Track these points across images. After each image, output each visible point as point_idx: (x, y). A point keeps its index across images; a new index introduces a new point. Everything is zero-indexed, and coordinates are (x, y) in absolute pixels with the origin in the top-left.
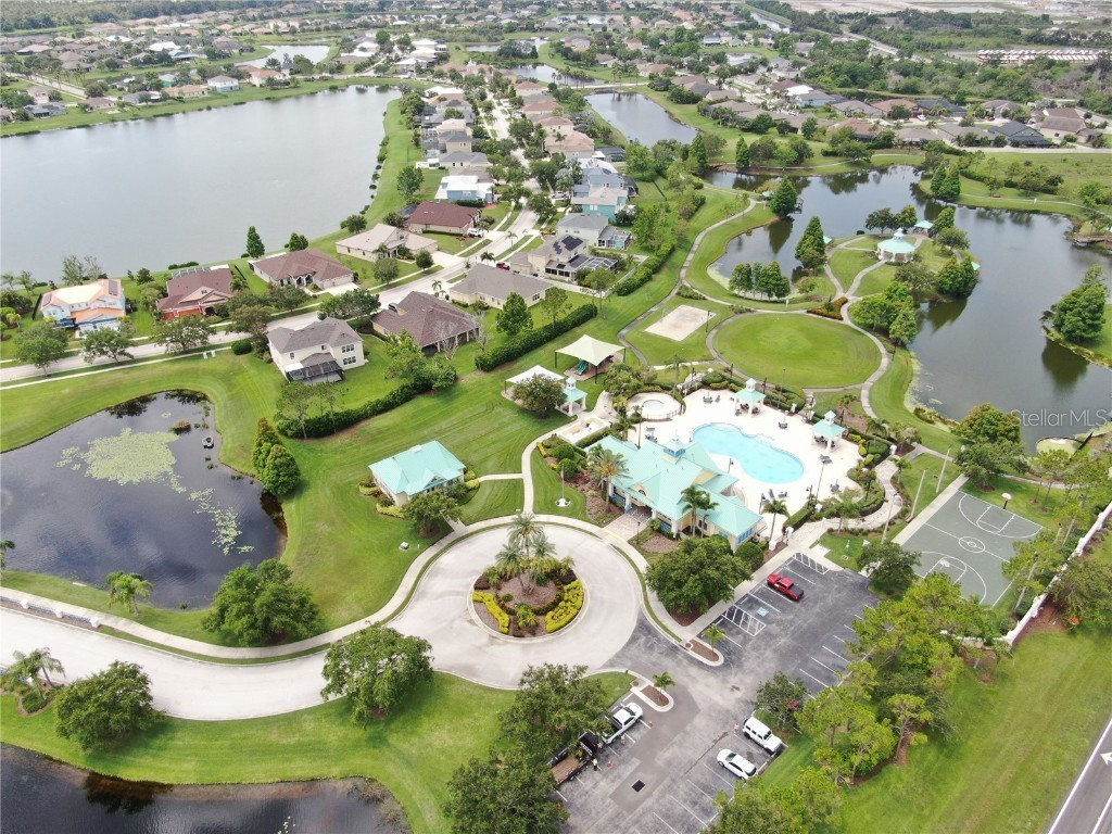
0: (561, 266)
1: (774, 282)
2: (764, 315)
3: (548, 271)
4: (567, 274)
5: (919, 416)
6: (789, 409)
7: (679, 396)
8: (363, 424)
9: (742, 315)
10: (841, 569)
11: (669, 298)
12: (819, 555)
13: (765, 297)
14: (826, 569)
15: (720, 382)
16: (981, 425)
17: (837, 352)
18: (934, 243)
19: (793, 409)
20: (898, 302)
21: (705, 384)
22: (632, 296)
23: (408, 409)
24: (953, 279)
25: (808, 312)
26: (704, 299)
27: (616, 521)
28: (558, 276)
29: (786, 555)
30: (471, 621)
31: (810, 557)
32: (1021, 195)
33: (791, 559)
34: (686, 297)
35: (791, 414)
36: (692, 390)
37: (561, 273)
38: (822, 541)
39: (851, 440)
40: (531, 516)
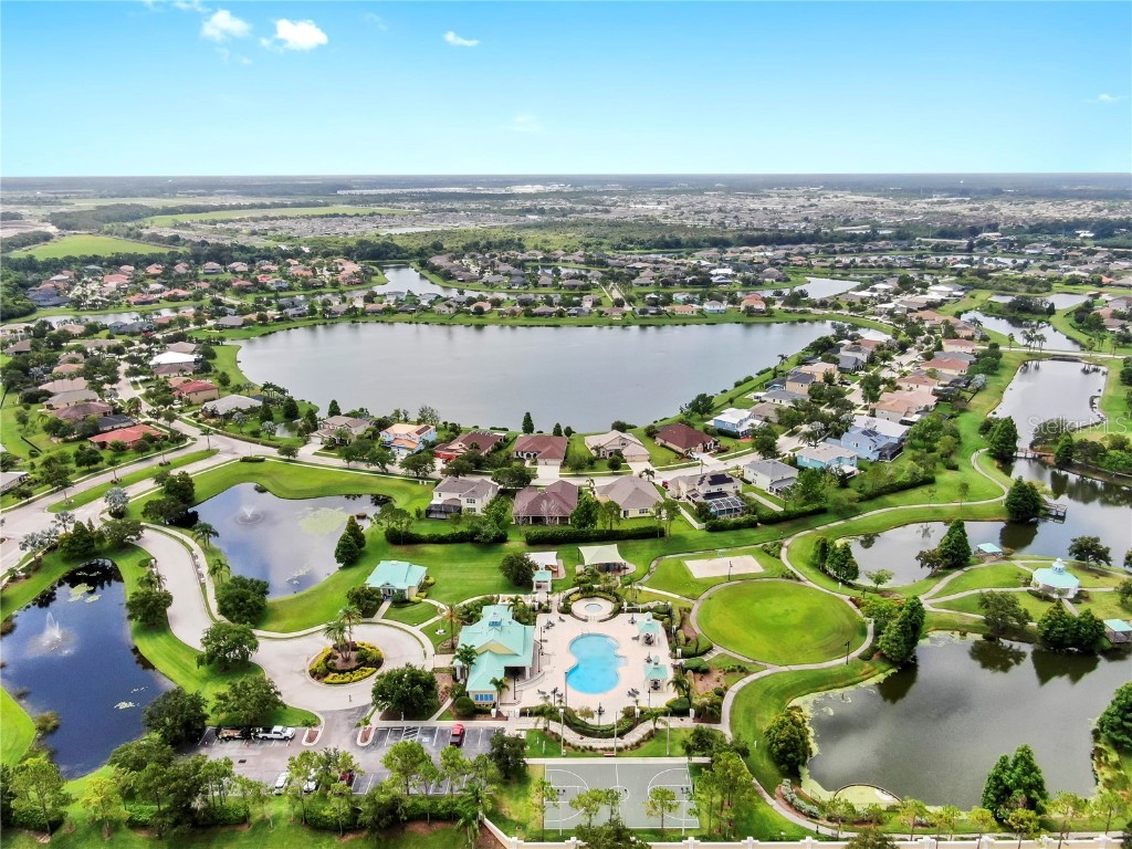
3: (688, 497)
4: (696, 504)
7: (618, 611)
8: (420, 545)
9: (785, 580)
11: (749, 547)
17: (809, 637)
21: (651, 611)
23: (453, 547)
25: (851, 600)
26: (778, 557)
27: (445, 655)
29: (498, 724)
30: (308, 659)
33: (494, 727)
34: (766, 551)
36: (636, 612)
38: (531, 731)
40: (416, 630)
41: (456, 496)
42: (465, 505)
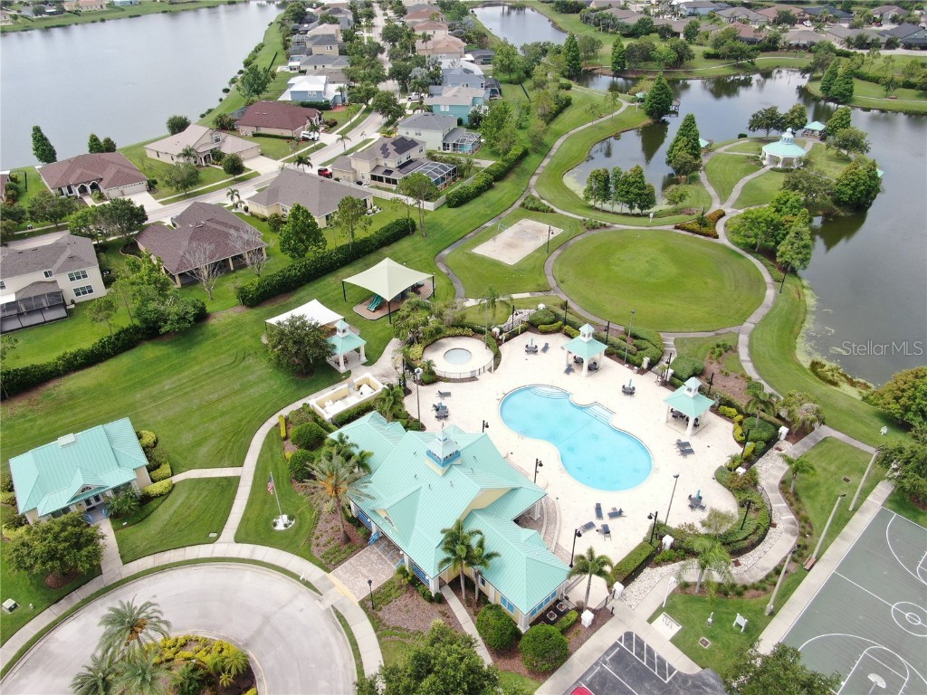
0: (389, 172)
1: (636, 191)
2: (622, 231)
3: (374, 178)
4: (395, 182)
5: (817, 374)
6: (639, 365)
7: (495, 344)
8: (51, 385)
9: (595, 232)
10: (697, 669)
11: (509, 211)
12: (661, 636)
13: (626, 209)
14: (671, 670)
15: (552, 323)
16: (913, 398)
17: (709, 281)
18: (828, 147)
19: (645, 365)
20: (789, 217)
21: (532, 326)
22: (465, 208)
23: (125, 361)
24: (854, 188)
25: (677, 228)
26: (552, 211)
27: (352, 560)
28: (384, 184)
29: (608, 636)
31: (648, 641)
32: (920, 96)
33: (616, 645)
34: (532, 209)
35: (642, 372)
36: (514, 334)
37: (388, 181)
38: (669, 608)
39: (723, 415)
40: (225, 545)
41: (40, 276)
42: (66, 286)
